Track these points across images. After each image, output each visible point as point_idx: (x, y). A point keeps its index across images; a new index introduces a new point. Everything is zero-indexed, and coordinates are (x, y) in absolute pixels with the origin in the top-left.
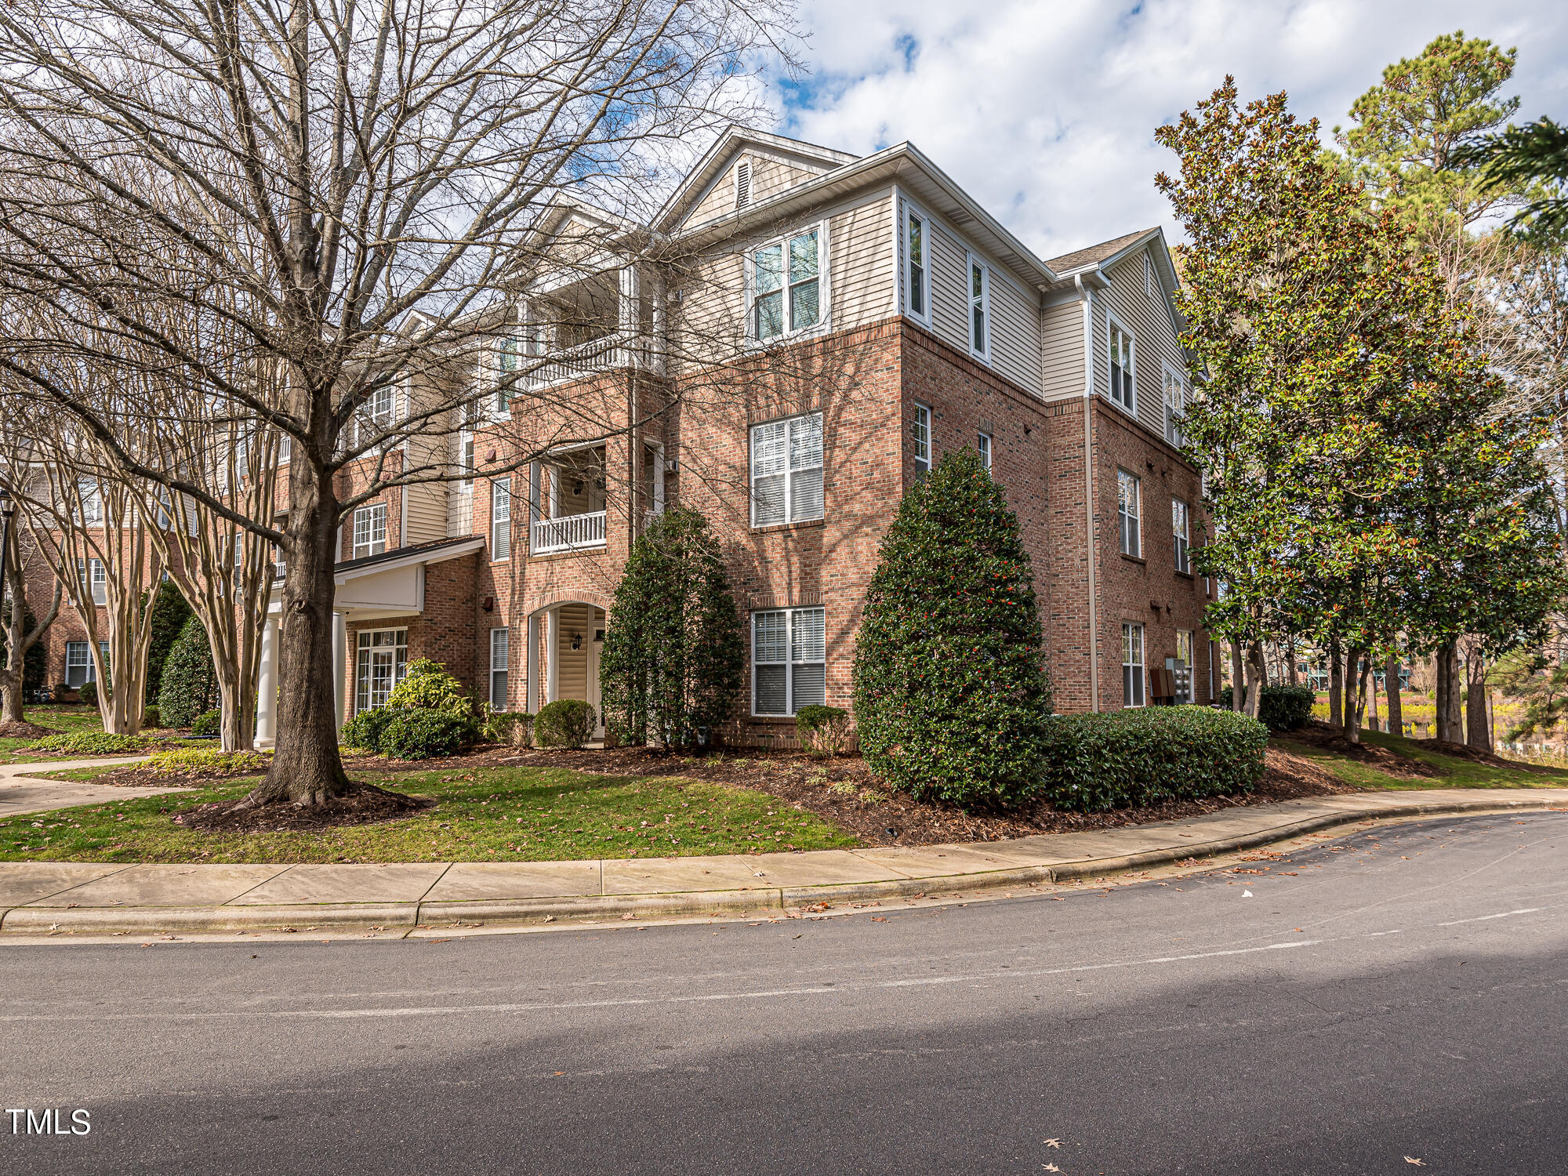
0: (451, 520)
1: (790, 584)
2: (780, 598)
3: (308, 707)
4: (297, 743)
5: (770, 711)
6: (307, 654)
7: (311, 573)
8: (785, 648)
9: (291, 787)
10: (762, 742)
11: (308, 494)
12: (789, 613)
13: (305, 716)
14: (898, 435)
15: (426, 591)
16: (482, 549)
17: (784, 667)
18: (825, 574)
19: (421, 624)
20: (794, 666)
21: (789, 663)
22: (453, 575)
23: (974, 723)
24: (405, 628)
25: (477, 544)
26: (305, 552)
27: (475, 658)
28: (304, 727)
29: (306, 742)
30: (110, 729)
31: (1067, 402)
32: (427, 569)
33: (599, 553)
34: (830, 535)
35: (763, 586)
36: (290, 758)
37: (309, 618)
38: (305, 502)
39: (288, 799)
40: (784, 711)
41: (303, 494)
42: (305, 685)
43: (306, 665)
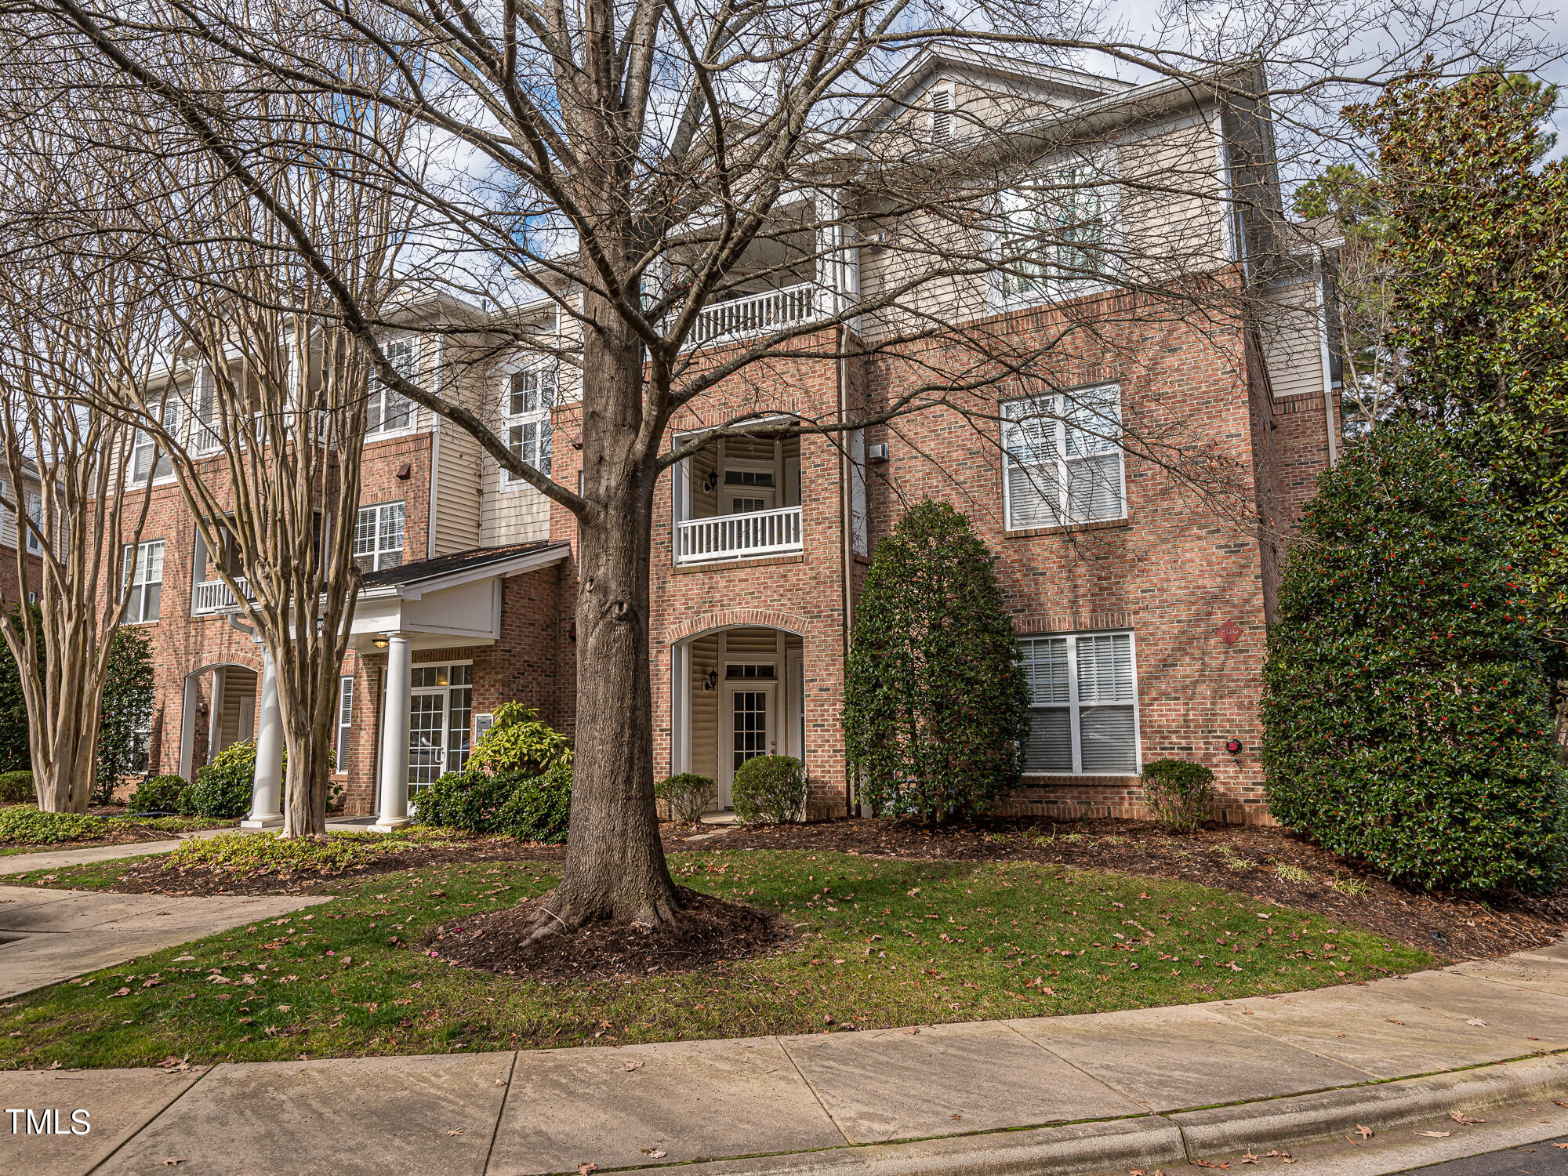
0: (485, 525)
1: (1074, 602)
2: (1059, 618)
3: (631, 769)
4: (618, 824)
5: (1045, 769)
6: (628, 684)
7: (630, 561)
8: (1066, 685)
9: (614, 895)
10: (1038, 810)
11: (625, 443)
12: (1071, 640)
13: (628, 781)
14: (1245, 412)
15: (503, 612)
16: (564, 560)
17: (1067, 710)
18: (1133, 588)
19: (493, 657)
20: (1082, 709)
21: (1074, 705)
22: (533, 593)
23: (1515, 782)
24: (470, 662)
25: (560, 554)
26: (622, 527)
27: (556, 702)
28: (628, 799)
29: (631, 822)
30: (47, 804)
31: (1301, 398)
32: (505, 582)
33: (793, 561)
34: (1137, 540)
35: (1031, 605)
36: (610, 849)
37: (632, 629)
38: (621, 453)
39: (610, 916)
40: (1070, 769)
41: (616, 442)
42: (627, 732)
43: (628, 702)
